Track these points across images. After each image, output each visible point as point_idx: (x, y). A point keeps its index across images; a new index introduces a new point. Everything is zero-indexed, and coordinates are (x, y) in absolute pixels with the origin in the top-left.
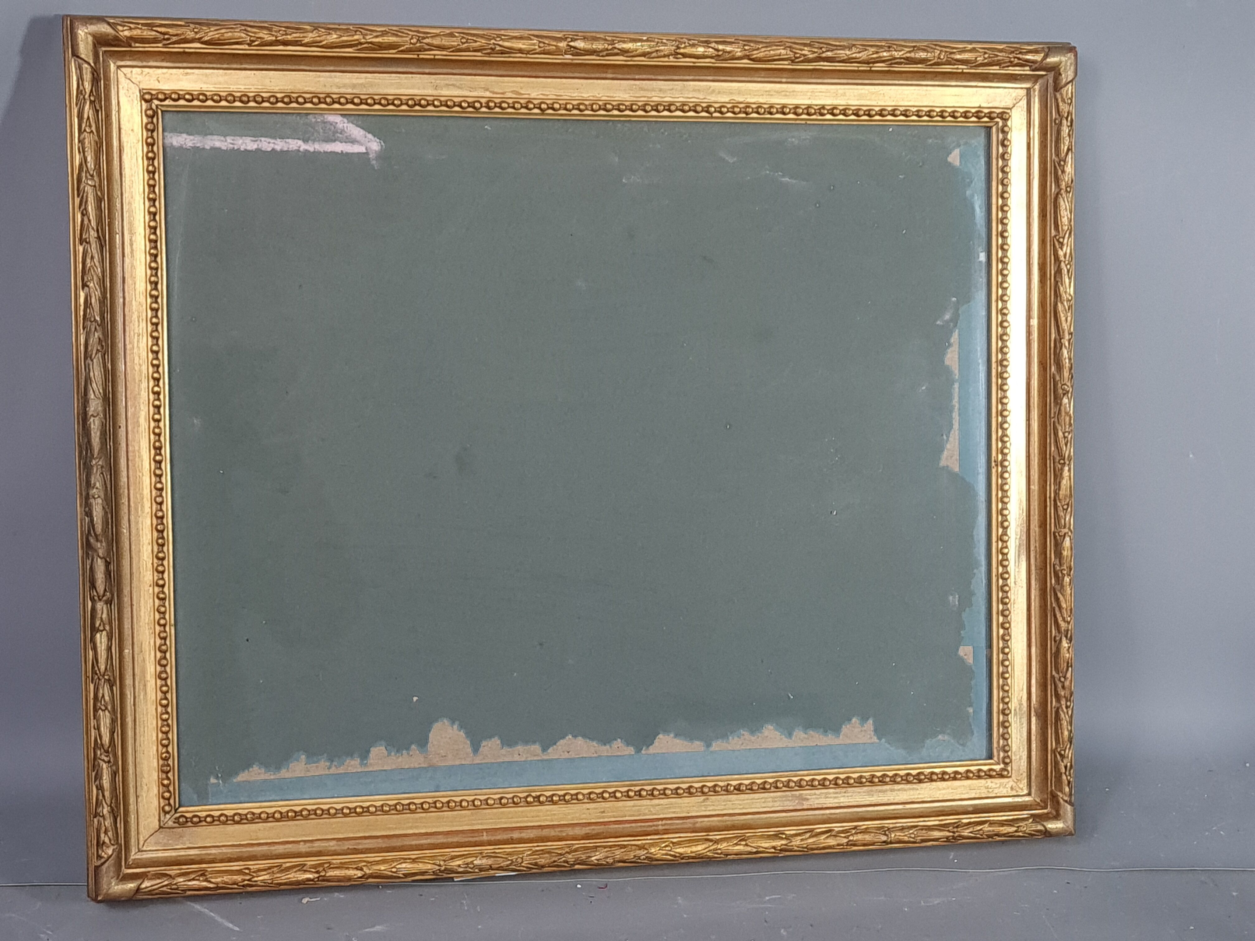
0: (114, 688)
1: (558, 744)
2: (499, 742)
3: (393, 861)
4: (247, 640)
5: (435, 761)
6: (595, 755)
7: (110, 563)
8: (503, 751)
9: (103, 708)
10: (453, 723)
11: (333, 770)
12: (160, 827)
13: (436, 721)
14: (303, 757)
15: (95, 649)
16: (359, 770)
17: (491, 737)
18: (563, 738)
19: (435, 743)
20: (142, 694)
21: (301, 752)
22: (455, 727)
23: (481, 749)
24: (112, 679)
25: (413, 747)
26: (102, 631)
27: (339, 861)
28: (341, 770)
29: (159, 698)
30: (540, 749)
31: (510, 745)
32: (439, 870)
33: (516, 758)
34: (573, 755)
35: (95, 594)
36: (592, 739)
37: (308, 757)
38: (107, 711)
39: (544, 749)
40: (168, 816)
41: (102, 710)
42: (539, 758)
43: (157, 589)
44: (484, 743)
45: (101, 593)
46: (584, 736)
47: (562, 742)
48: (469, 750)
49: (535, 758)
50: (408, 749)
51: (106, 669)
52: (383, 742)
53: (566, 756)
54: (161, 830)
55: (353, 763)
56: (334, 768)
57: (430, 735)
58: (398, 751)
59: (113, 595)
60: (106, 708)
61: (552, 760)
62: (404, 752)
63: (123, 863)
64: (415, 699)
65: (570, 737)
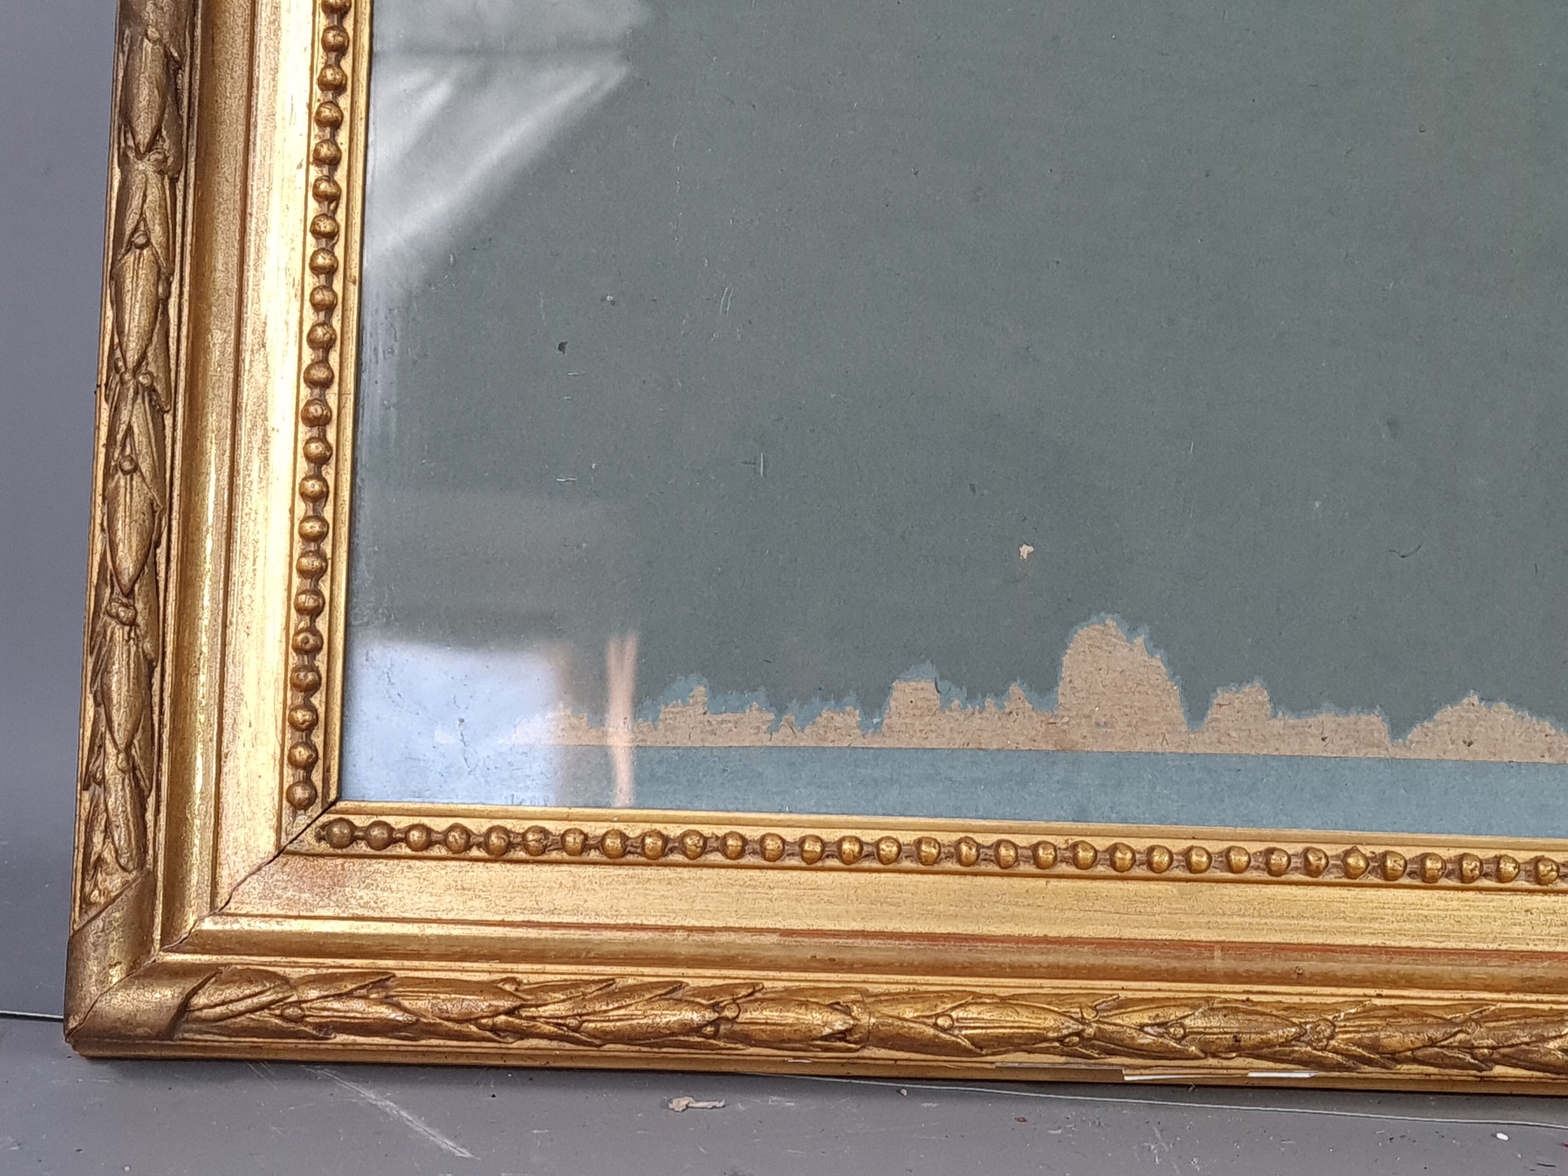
0: (168, 419)
1: (1437, 717)
2: (1264, 697)
3: (940, 996)
4: (562, 347)
5: (1076, 736)
6: (1547, 760)
7: (180, 66)
8: (1277, 724)
9: (127, 466)
10: (1132, 630)
11: (783, 737)
12: (281, 851)
13: (1085, 618)
14: (700, 691)
15: (118, 303)
16: (858, 743)
17: (1243, 680)
18: (1453, 699)
19: (1078, 683)
20: (256, 464)
21: (693, 677)
22: (1139, 641)
23: (1212, 713)
24: (159, 388)
25: (1015, 689)
26: (142, 247)
27: (780, 985)
28: (807, 739)
29: (300, 476)
30: (1385, 727)
31: (1296, 710)
32: (1078, 1034)
33: (1314, 747)
34: (1481, 752)
35: (131, 143)
36: (1539, 712)
37: (713, 692)
38: (136, 478)
39: (1398, 729)
40: (302, 820)
41: (125, 473)
42: (1383, 754)
43: (315, 172)
44: (1221, 696)
45: (144, 135)
46: (1517, 701)
47: (1447, 714)
48: (1178, 713)
49: (1373, 753)
50: (1000, 693)
51: (143, 356)
52: (928, 666)
53: (1465, 753)
54: (282, 859)
55: (838, 720)
56: (785, 730)
57: (1066, 659)
58: (971, 697)
59: (182, 157)
60: (136, 468)
61: (1419, 763)
62: (989, 701)
63: (157, 936)
64: (1025, 550)
65: (1475, 699)
